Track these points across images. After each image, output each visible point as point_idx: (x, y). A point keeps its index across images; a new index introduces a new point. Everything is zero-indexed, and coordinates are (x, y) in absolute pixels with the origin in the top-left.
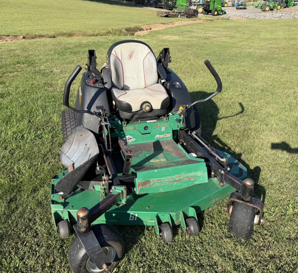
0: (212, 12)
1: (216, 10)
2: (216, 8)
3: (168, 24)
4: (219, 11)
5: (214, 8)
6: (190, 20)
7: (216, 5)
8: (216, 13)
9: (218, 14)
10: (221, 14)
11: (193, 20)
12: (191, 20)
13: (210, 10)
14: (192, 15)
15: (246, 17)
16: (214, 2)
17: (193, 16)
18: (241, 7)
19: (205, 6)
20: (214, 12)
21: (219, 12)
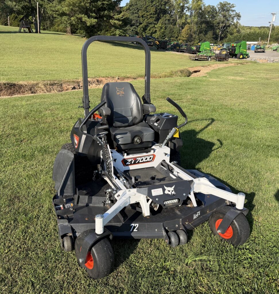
0: (238, 56)
1: (242, 54)
2: (242, 52)
3: (207, 67)
4: (244, 54)
5: (239, 52)
6: (223, 63)
7: (242, 49)
8: (241, 57)
9: (243, 58)
10: (246, 57)
11: (226, 63)
12: (225, 63)
13: (235, 54)
14: (223, 59)
15: (271, 60)
16: (240, 46)
17: (225, 60)
18: (260, 50)
19: (231, 50)
20: (240, 56)
21: (245, 56)
